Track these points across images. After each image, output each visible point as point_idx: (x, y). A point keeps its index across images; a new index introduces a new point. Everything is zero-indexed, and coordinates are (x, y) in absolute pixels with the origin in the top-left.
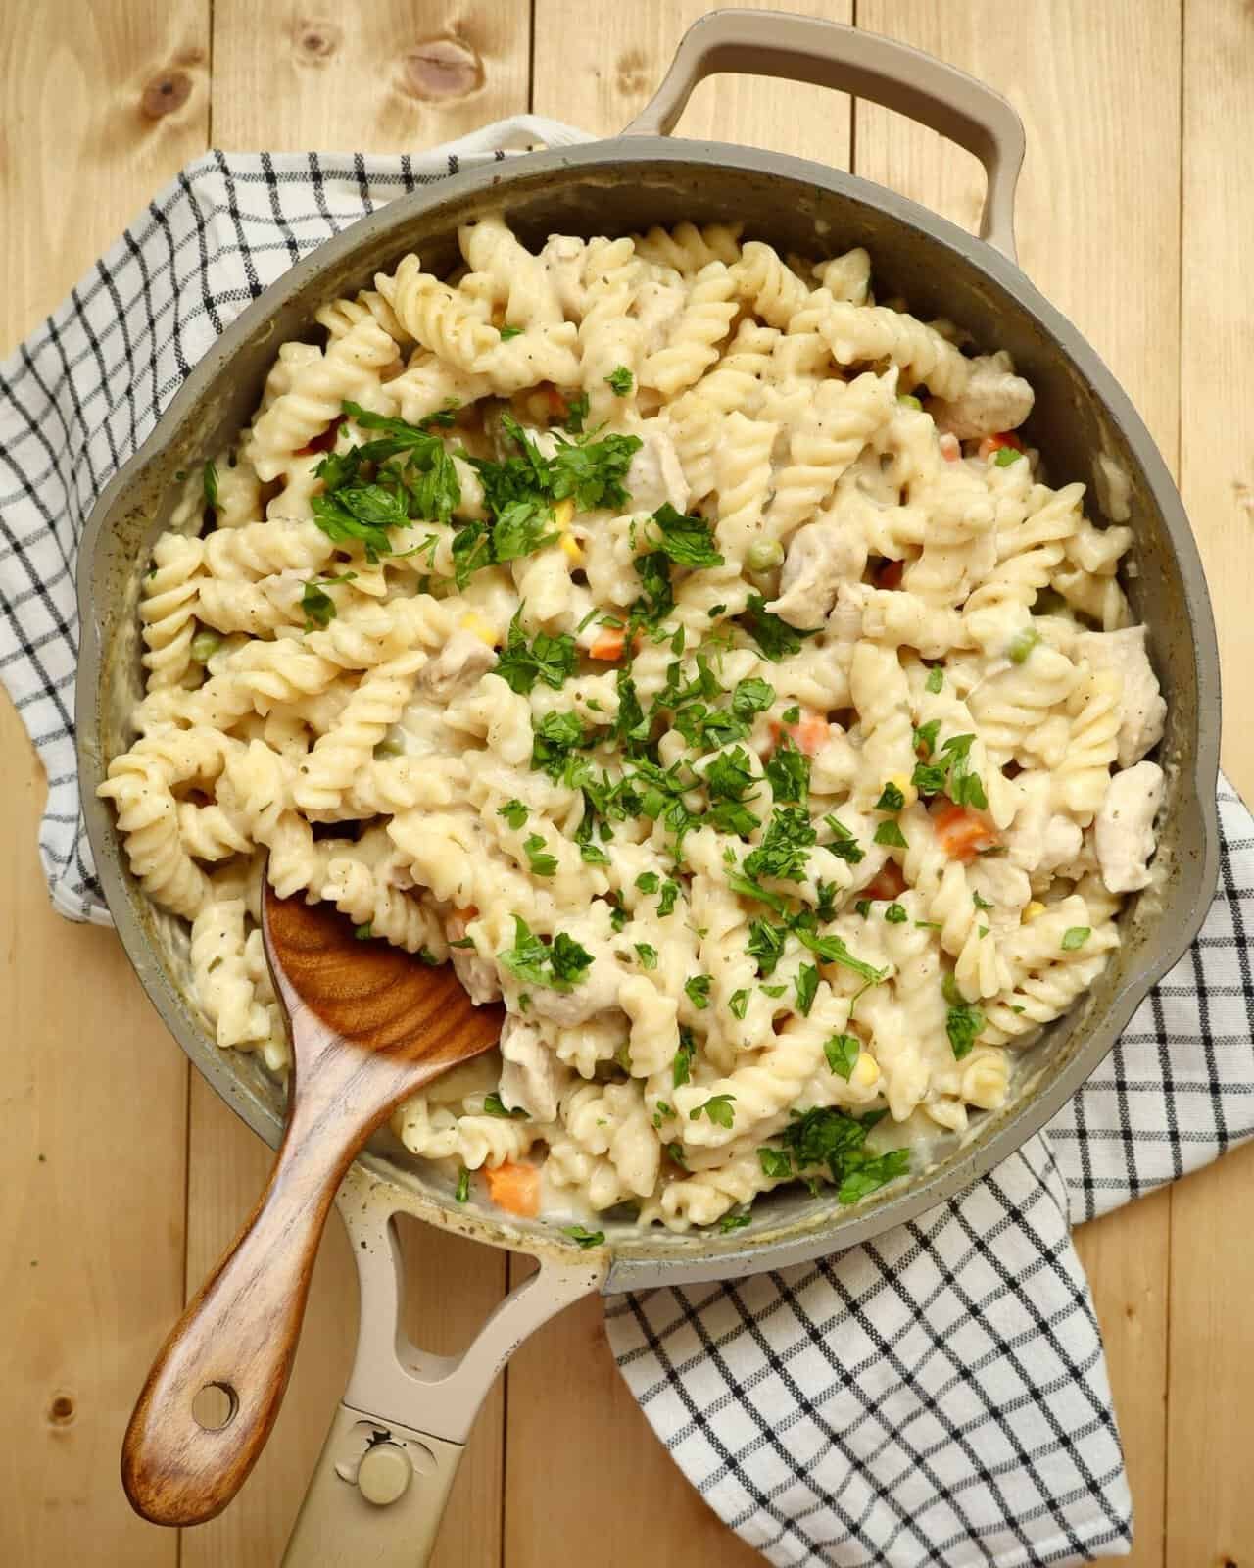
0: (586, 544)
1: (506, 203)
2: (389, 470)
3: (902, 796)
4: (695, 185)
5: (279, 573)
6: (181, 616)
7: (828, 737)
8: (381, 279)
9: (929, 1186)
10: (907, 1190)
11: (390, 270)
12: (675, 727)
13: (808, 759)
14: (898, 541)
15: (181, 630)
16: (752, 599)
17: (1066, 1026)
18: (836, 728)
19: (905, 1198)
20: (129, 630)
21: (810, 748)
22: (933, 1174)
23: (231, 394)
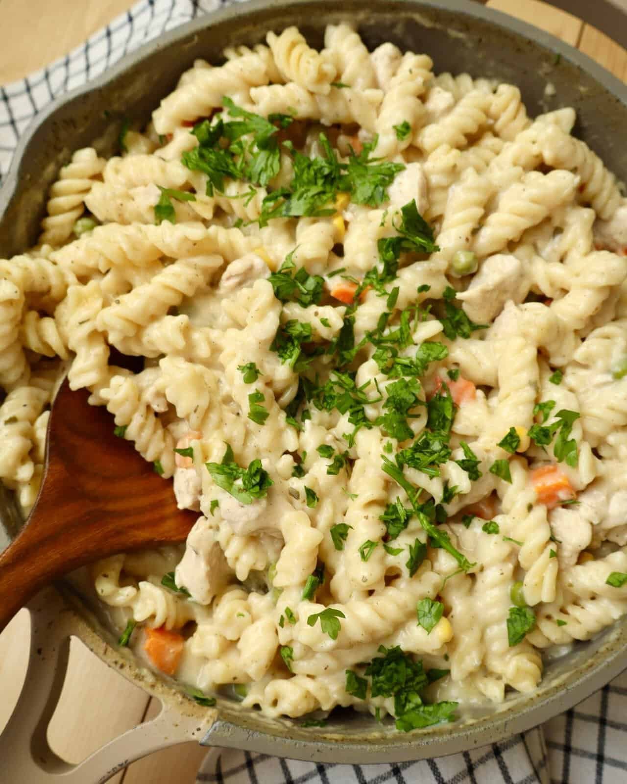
0: (350, 227)
1: (361, 16)
2: (240, 144)
3: (519, 441)
4: (480, 40)
5: (146, 185)
6: (75, 199)
7: (474, 397)
8: (271, 37)
9: (469, 733)
10: (451, 732)
11: (278, 33)
12: (374, 357)
13: (455, 408)
14: (552, 285)
15: (73, 209)
16: (448, 289)
17: (591, 649)
18: (480, 393)
19: (446, 737)
20: (39, 197)
21: (459, 400)
22: (472, 725)
23: (156, 77)
